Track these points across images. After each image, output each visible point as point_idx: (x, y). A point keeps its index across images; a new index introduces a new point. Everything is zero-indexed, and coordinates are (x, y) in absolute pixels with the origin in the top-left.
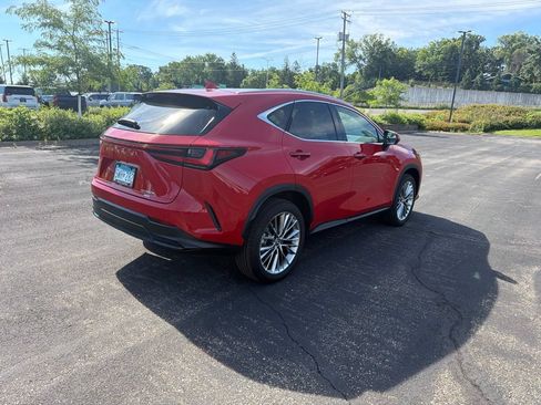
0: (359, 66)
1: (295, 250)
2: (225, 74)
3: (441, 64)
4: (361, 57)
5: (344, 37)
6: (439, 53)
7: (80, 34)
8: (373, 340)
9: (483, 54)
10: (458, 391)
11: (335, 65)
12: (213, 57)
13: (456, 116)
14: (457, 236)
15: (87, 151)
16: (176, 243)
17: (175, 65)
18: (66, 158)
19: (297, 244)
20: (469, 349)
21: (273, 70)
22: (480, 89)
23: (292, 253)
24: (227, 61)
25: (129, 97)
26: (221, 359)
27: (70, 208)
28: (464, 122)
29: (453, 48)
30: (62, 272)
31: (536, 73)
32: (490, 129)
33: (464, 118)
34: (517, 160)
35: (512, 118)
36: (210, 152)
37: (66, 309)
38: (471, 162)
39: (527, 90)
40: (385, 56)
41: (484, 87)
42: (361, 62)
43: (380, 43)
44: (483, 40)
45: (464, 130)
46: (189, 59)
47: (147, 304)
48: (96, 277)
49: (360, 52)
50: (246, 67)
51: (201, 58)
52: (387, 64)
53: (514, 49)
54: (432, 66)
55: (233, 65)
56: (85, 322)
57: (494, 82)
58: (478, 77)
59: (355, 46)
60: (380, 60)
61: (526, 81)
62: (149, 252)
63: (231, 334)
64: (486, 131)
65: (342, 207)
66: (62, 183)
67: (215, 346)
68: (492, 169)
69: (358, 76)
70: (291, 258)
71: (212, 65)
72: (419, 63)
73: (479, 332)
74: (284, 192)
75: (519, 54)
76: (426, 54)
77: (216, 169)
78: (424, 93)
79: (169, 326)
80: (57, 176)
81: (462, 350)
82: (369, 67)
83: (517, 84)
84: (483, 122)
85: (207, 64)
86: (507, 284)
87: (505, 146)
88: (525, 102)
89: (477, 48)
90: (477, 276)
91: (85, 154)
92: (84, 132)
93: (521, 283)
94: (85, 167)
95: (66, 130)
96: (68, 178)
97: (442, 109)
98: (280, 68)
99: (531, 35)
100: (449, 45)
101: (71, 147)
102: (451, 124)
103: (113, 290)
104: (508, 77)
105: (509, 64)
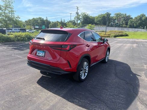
0: (81, 21)
1: (87, 72)
2: (44, 23)
3: (101, 20)
4: (81, 19)
5: (77, 13)
6: (101, 17)
7: (7, 11)
8: (116, 95)
9: (111, 18)
10: (144, 107)
11: (74, 21)
12: (41, 18)
13: (107, 33)
14: (121, 65)
15: (11, 46)
16: (60, 73)
17: (30, 20)
18: (5, 48)
19: (87, 70)
20: (140, 95)
21: (58, 22)
22: (111, 26)
23: (86, 73)
24: (45, 19)
25: (18, 29)
26: (80, 106)
27: (13, 63)
28: (109, 35)
29: (104, 16)
30: (20, 83)
31: (124, 22)
32: (115, 36)
33: (109, 34)
34: (125, 44)
35: (120, 34)
36: (69, 46)
37: (26, 95)
38: (115, 45)
39: (122, 27)
40: (87, 18)
41: (112, 26)
42: (81, 20)
43: (86, 15)
44: (111, 14)
45: (109, 37)
46: (34, 18)
47: (50, 91)
48: (31, 84)
49: (81, 17)
50: (50, 21)
51: (37, 18)
52: (87, 20)
53: (118, 17)
54: (99, 21)
55: (47, 20)
56: (34, 99)
57: (114, 25)
58: (110, 24)
59: (79, 16)
60: (86, 19)
61: (122, 25)
62: (43, 75)
63: (79, 98)
64: (114, 37)
65: (96, 59)
66: (7, 56)
67: (76, 102)
68: (120, 47)
69: (80, 24)
70: (86, 74)
71: (40, 20)
72: (96, 20)
73: (140, 90)
74: (86, 56)
75: (119, 18)
76: (97, 18)
77: (71, 51)
78: (97, 28)
79: (60, 97)
80: (5, 53)
81: (138, 96)
82: (83, 21)
83: (120, 25)
84: (113, 35)
85: (39, 20)
86: (139, 77)
87: (120, 41)
88: (122, 29)
89: (110, 16)
90: (131, 75)
91: (10, 47)
92: (9, 40)
93: (142, 76)
94: (12, 50)
95: (3, 40)
96: (8, 54)
97: (103, 32)
98: (60, 21)
99: (122, 13)
100: (103, 15)
101: (6, 45)
102: (106, 36)
103: (38, 88)
104: (117, 23)
105: (117, 20)
